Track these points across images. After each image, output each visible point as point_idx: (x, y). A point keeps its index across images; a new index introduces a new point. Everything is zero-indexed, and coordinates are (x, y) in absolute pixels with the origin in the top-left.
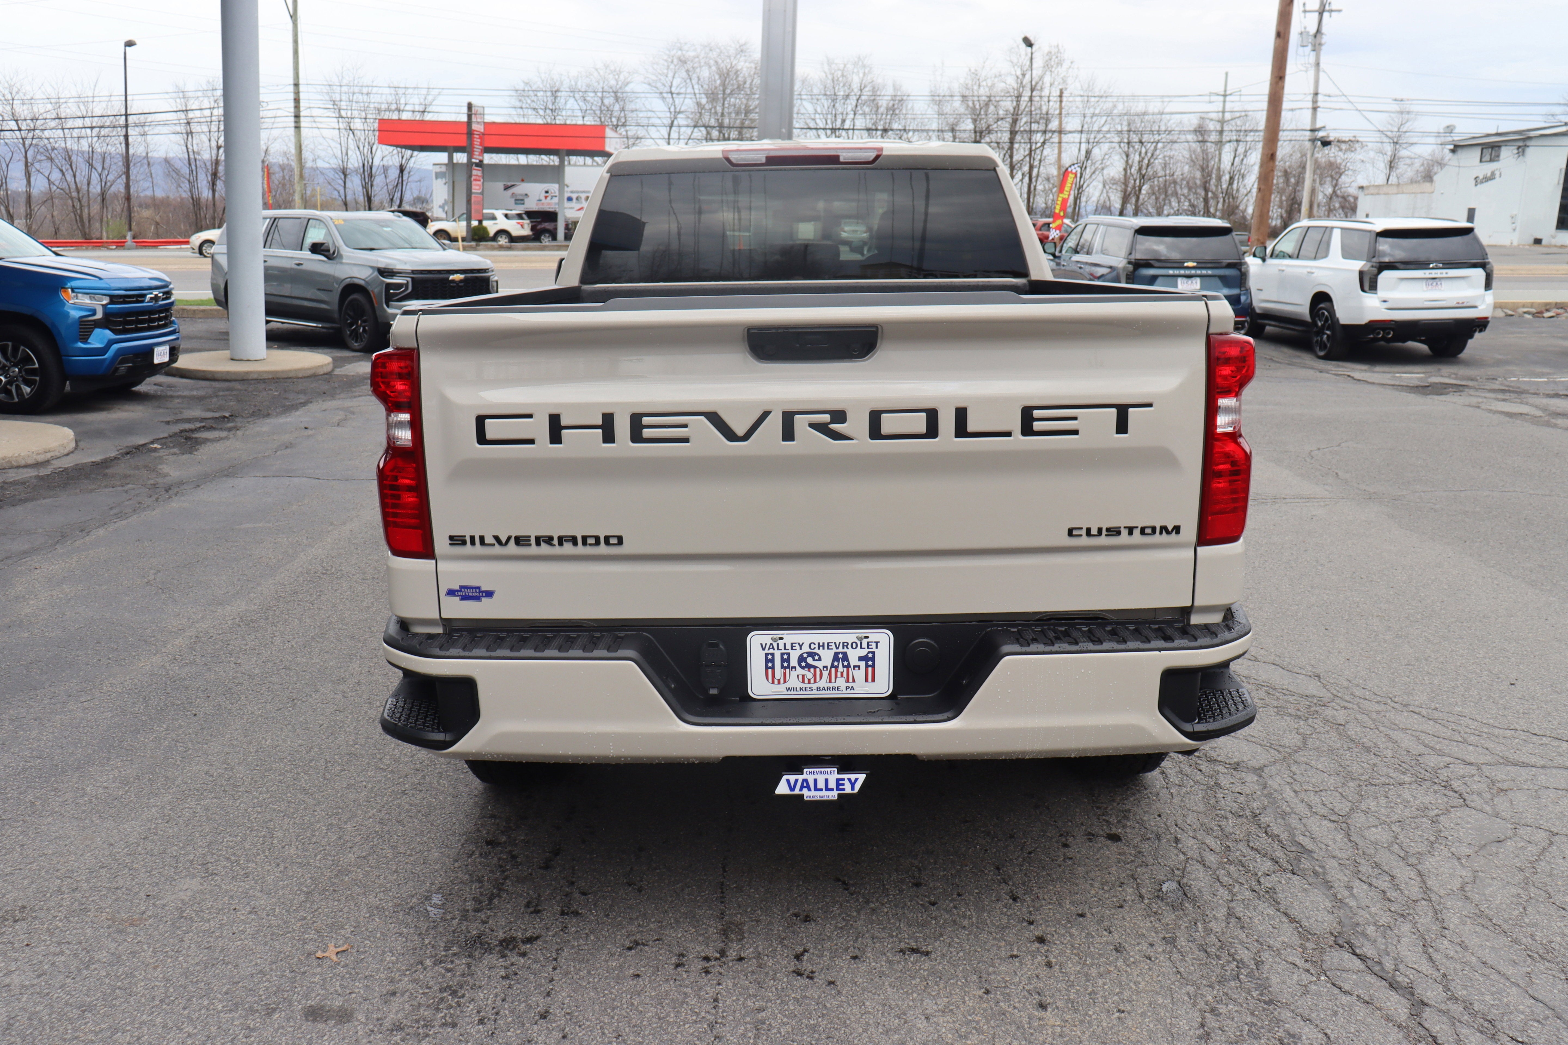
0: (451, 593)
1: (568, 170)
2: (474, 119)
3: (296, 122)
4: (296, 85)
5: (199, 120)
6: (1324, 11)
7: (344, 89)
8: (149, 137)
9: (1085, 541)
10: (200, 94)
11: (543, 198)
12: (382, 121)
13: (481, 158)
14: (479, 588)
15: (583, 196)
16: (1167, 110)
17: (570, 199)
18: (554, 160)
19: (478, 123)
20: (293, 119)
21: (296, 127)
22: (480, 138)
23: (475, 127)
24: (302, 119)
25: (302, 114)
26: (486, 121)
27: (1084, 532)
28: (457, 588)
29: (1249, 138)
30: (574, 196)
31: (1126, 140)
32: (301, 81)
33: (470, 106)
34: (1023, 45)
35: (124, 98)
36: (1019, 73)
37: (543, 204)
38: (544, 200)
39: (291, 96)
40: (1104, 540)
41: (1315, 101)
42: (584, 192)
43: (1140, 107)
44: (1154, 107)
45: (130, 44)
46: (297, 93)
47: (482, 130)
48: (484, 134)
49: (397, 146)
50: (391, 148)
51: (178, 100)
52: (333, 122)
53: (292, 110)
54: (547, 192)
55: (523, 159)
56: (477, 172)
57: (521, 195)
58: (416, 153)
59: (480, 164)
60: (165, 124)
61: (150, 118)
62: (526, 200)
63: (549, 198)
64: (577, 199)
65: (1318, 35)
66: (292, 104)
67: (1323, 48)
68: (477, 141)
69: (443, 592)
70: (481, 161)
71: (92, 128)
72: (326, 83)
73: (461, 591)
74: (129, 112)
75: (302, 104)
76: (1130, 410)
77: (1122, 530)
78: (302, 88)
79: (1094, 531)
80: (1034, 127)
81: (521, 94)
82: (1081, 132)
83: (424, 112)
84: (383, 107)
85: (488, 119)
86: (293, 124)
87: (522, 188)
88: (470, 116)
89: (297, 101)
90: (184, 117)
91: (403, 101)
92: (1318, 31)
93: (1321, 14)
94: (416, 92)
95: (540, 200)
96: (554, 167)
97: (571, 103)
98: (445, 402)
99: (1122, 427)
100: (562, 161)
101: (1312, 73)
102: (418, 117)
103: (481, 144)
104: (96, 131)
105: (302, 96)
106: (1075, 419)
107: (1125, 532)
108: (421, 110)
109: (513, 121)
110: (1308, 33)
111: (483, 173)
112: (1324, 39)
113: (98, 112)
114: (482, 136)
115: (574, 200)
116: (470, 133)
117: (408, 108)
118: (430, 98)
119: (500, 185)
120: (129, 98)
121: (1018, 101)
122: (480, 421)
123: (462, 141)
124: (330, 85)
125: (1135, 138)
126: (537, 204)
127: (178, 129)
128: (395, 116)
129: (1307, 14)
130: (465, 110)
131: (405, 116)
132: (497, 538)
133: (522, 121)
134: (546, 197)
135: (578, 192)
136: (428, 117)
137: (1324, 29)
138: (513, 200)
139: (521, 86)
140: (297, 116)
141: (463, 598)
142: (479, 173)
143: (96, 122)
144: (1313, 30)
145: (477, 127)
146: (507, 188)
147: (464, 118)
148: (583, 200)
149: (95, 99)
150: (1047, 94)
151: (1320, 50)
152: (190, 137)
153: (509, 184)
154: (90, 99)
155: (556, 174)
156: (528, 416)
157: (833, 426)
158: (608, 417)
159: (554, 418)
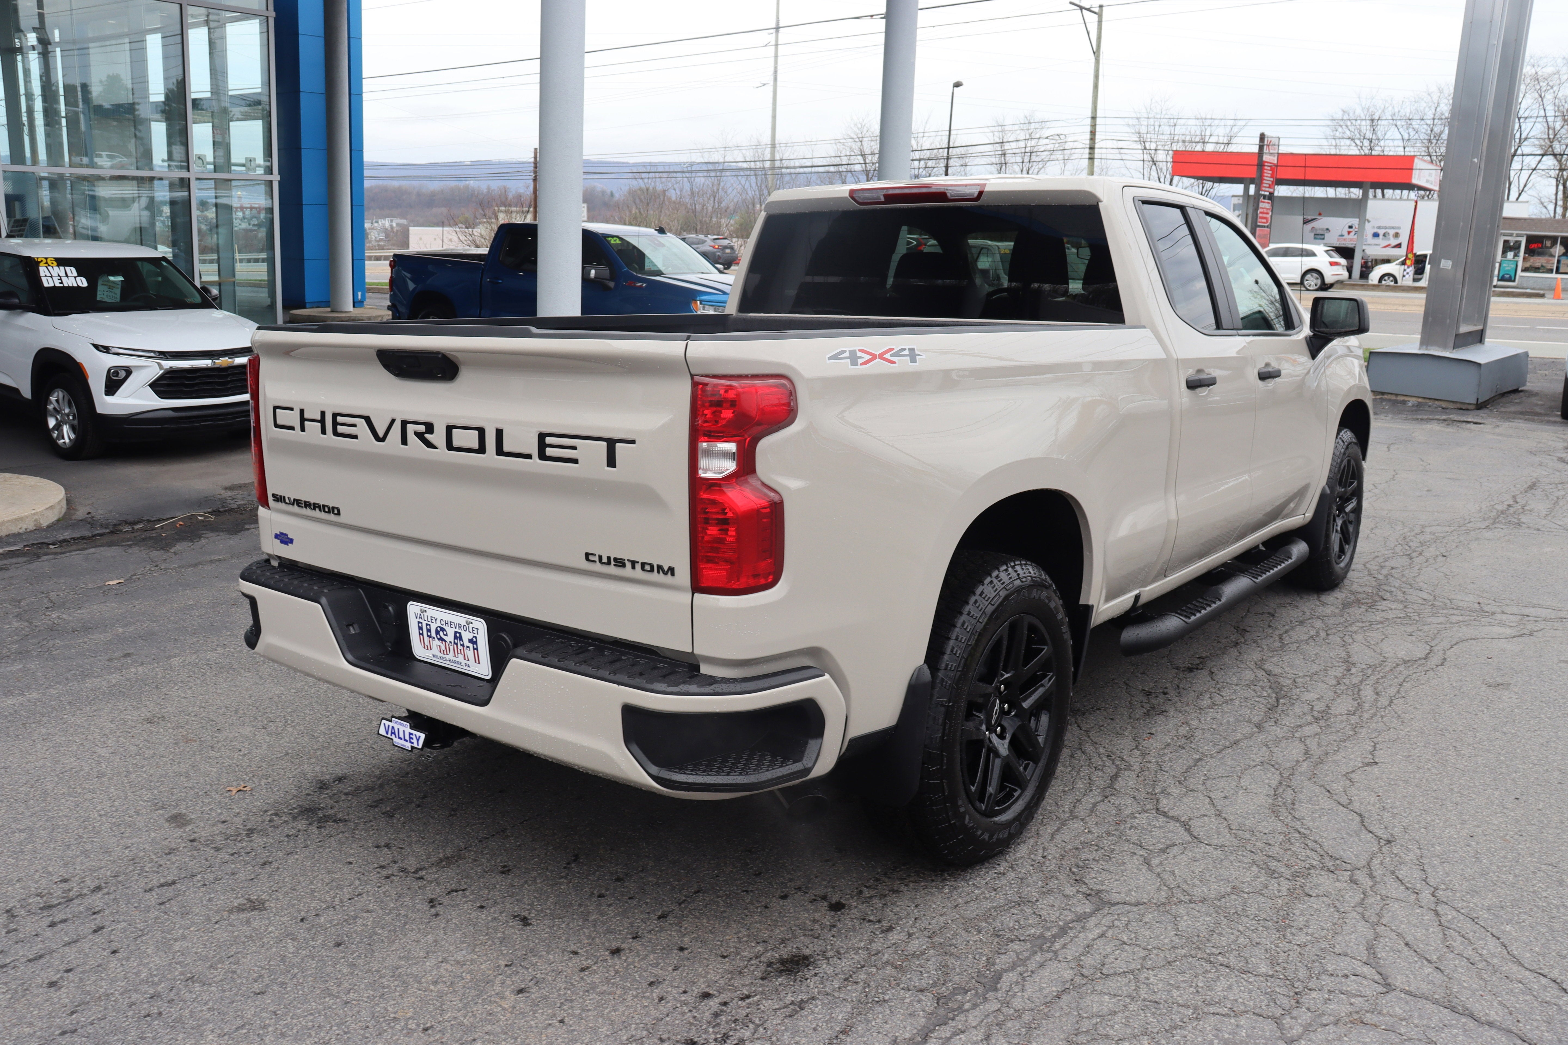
0: (277, 536)
1: (1371, 204)
2: (1265, 150)
3: (1090, 153)
4: (1094, 118)
5: (1014, 151)
7: (1151, 121)
8: (968, 168)
9: (598, 567)
10: (1016, 127)
11: (1345, 233)
12: (1176, 152)
13: (1271, 190)
14: (287, 535)
15: (1392, 232)
17: (1376, 235)
18: (1356, 193)
19: (1271, 154)
20: (1087, 151)
21: (1090, 158)
22: (1272, 169)
23: (1266, 158)
24: (1096, 151)
25: (1097, 146)
26: (1280, 152)
27: (596, 559)
30: (1381, 232)
32: (1098, 114)
33: (1262, 137)
35: (947, 133)
37: (1345, 240)
38: (1346, 236)
39: (1088, 129)
40: (612, 570)
42: (1393, 228)
45: (957, 85)
46: (1094, 126)
47: (1275, 162)
48: (1277, 166)
49: (1197, 178)
50: (1192, 180)
51: (996, 134)
52: (1139, 155)
53: (1088, 142)
54: (1350, 227)
55: (1331, 192)
56: (1265, 205)
57: (1322, 230)
58: (1216, 185)
59: (1271, 197)
60: (982, 155)
61: (971, 150)
62: (1327, 235)
63: (1352, 234)
64: (1384, 235)
66: (1088, 136)
68: (1267, 173)
70: (1271, 194)
71: (920, 160)
72: (1134, 115)
74: (951, 145)
75: (1097, 136)
76: (618, 445)
77: (626, 562)
78: (1099, 121)
79: (605, 560)
81: (1337, 123)
83: (1228, 144)
84: (1188, 138)
85: (1283, 150)
86: (1087, 156)
87: (1323, 222)
88: (1261, 148)
89: (1093, 133)
90: (999, 148)
91: (1208, 133)
94: (1223, 123)
95: (1342, 236)
96: (1354, 200)
97: (1393, 133)
99: (611, 462)
100: (1365, 195)
102: (1221, 148)
103: (1272, 176)
104: (922, 162)
105: (1098, 128)
106: (575, 448)
107: (629, 565)
108: (1226, 141)
109: (1324, 153)
111: (1272, 206)
113: (926, 146)
114: (1274, 168)
115: (1381, 236)
116: (1261, 165)
117: (1213, 139)
118: (1235, 130)
119: (1300, 219)
120: (952, 132)
122: (275, 410)
123: (1252, 172)
124: (1138, 118)
126: (1338, 240)
127: (994, 160)
128: (1199, 148)
130: (1257, 141)
131: (1209, 148)
133: (1333, 152)
134: (1349, 233)
135: (1386, 228)
136: (1232, 149)
138: (1312, 235)
139: (1339, 116)
140: (1092, 148)
141: (282, 542)
142: (1268, 206)
143: (927, 154)
145: (1270, 158)
146: (1306, 222)
147: (1255, 149)
148: (1391, 236)
149: (926, 135)
152: (1004, 167)
153: (1310, 218)
154: (921, 135)
155: (1358, 208)
156: (292, 409)
157: (427, 436)
158: (323, 414)
159: (302, 412)
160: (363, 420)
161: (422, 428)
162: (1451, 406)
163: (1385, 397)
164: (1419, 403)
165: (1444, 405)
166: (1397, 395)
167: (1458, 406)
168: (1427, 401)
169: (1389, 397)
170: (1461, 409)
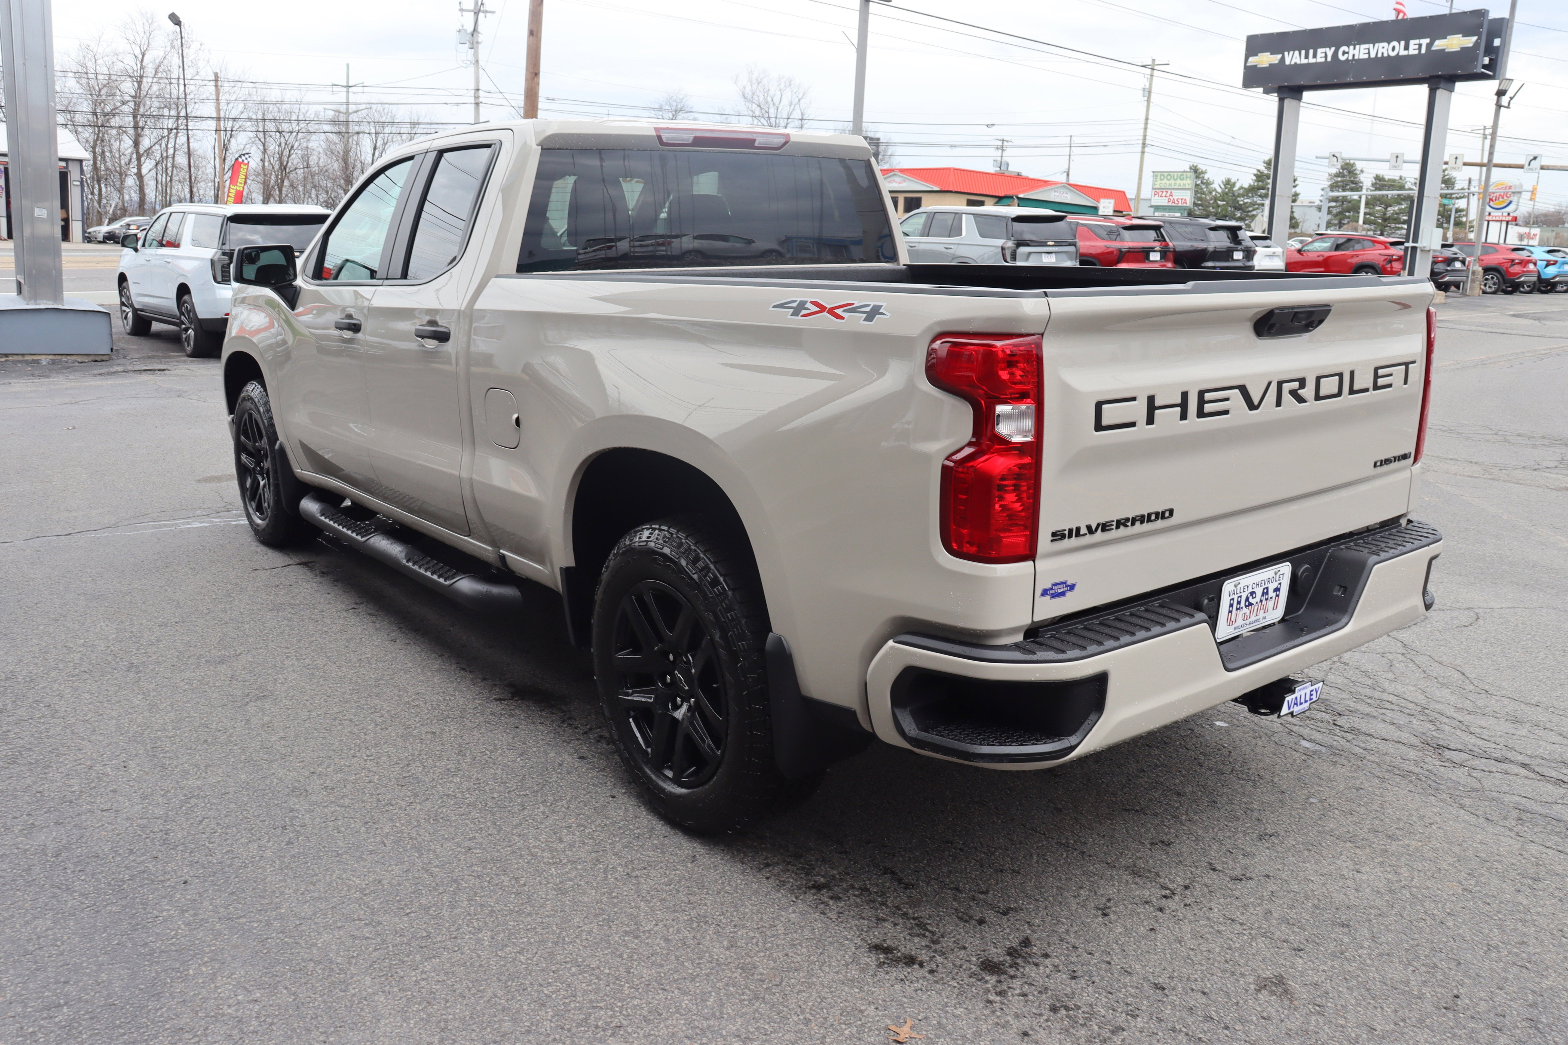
0: (1045, 593)
6: (479, 10)
14: (1065, 583)
16: (305, 100)
28: (1049, 586)
29: (387, 130)
31: (261, 129)
34: (170, 24)
36: (138, 52)
41: (477, 97)
43: (274, 95)
44: (290, 96)
65: (475, 34)
67: (480, 46)
69: (1038, 592)
73: (1052, 589)
80: (166, 112)
82: (218, 119)
92: (475, 30)
93: (477, 13)
98: (1067, 390)
101: (472, 69)
110: (466, 30)
112: (481, 38)
121: (140, 83)
122: (1099, 406)
125: (271, 126)
129: (464, 13)
132: (1089, 528)
137: (480, 28)
141: (1054, 596)
144: (470, 29)
150: (177, 77)
151: (478, 47)
156: (1134, 399)
157: (1300, 392)
158: (1185, 395)
159: (1151, 399)
160: (1237, 391)
161: (1296, 385)
162: (86, 359)
163: (10, 358)
164: (52, 360)
165: (80, 359)
166: (23, 355)
167: (92, 358)
168: (59, 357)
169: (15, 358)
170: (96, 361)
